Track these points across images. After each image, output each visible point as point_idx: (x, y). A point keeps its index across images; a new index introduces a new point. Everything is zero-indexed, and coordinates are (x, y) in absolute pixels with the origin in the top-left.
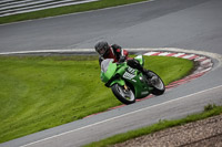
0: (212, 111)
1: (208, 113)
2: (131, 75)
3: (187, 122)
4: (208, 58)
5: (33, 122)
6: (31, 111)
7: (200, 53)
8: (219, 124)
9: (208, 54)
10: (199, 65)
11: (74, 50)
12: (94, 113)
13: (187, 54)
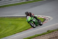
0: (49, 32)
1: (48, 32)
2: (34, 20)
3: (43, 35)
4: (48, 18)
5: (2, 35)
6: (2, 32)
7: (46, 16)
8: (51, 35)
9: (48, 17)
10: (46, 20)
11: (13, 16)
12: (18, 32)
13: (42, 17)
